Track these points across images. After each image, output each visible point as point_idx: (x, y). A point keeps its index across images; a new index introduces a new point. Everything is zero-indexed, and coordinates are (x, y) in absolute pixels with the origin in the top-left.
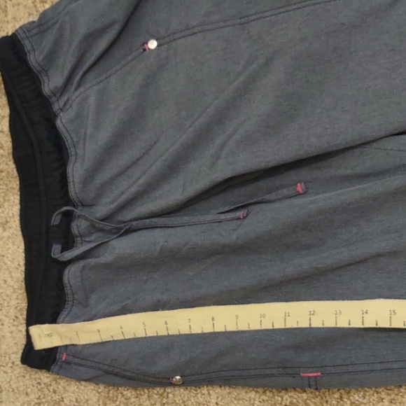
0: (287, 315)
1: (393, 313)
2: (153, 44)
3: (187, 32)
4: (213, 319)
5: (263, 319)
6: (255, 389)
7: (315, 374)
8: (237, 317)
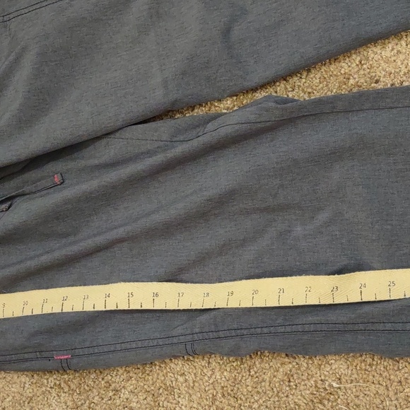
0: (45, 301)
1: (130, 295)
5: (25, 306)
6: (26, 373)
7: (66, 357)
8: (4, 305)
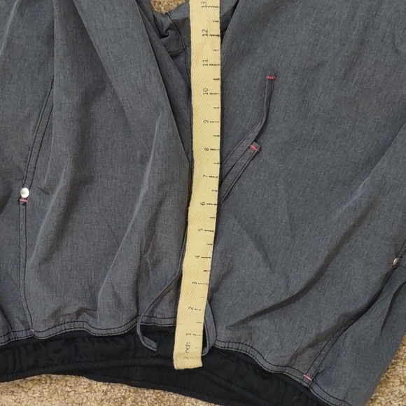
2: (25, 193)
3: (36, 150)
4: (207, 149)
5: (209, 92)
